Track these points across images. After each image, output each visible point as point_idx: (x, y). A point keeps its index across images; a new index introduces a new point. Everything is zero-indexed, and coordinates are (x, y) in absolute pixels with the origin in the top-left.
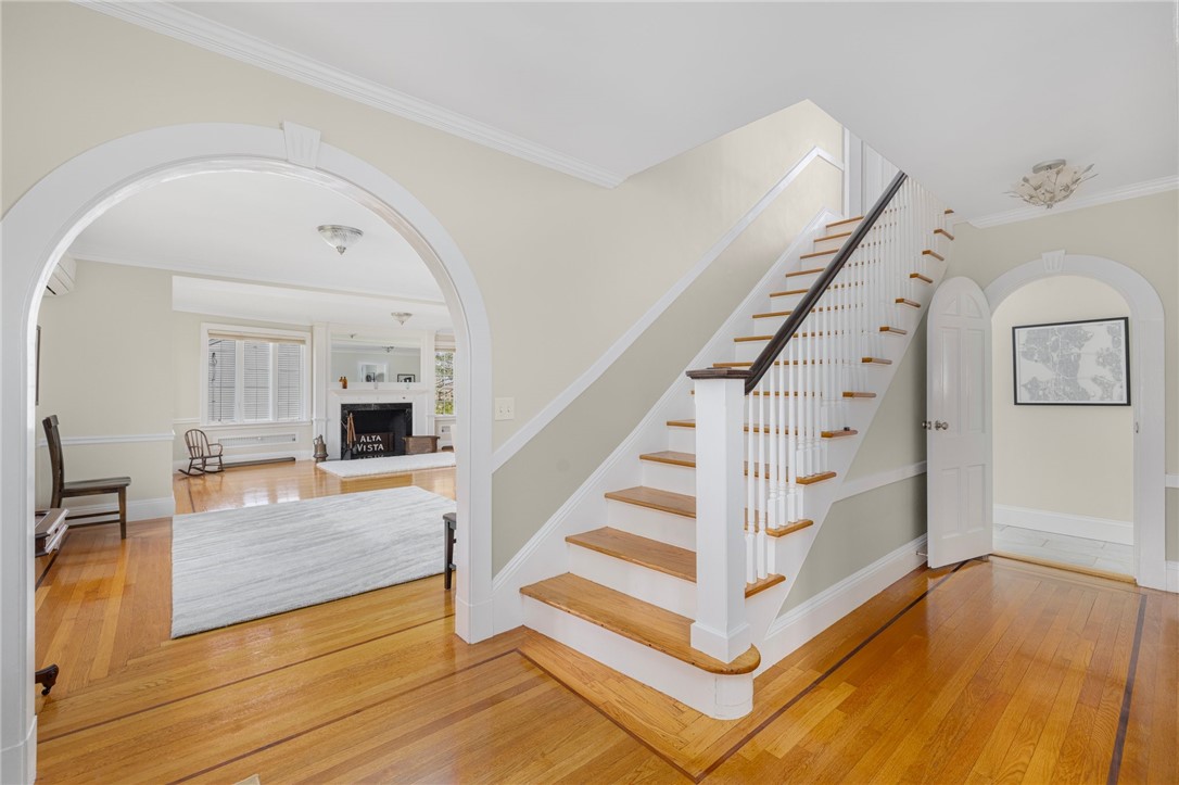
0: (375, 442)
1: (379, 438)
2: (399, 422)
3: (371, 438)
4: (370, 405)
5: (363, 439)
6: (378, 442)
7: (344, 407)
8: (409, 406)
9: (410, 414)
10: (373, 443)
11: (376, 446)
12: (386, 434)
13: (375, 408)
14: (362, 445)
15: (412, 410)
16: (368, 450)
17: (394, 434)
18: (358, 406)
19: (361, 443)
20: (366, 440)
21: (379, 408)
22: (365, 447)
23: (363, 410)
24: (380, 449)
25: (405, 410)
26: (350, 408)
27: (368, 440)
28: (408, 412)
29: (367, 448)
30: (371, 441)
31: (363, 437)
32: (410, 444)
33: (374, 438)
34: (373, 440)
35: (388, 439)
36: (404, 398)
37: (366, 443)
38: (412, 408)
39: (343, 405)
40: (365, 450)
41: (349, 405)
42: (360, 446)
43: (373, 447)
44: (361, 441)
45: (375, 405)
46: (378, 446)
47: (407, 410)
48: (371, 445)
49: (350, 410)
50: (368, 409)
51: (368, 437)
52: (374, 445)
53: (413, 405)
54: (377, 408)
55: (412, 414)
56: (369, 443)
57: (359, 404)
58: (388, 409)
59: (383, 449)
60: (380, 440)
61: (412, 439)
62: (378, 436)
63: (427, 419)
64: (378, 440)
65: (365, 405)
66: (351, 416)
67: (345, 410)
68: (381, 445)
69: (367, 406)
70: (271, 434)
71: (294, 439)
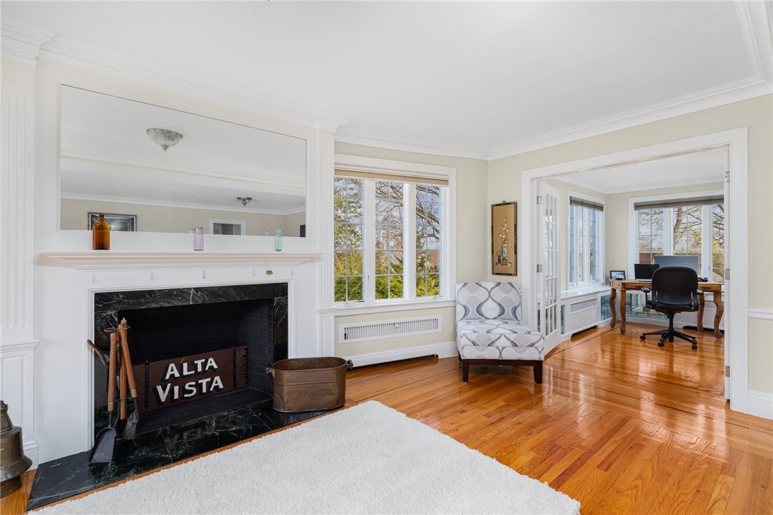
0: (204, 374)
1: (212, 363)
2: (258, 324)
3: (193, 366)
4: (182, 292)
5: (172, 370)
6: (212, 372)
7: (103, 300)
8: (282, 289)
9: (284, 308)
10: (197, 376)
11: (204, 382)
12: (229, 351)
13: (198, 299)
14: (169, 385)
15: (287, 298)
16: (186, 396)
17: (246, 349)
18: (150, 295)
19: (168, 381)
20: (181, 371)
21: (207, 300)
22: (176, 389)
23: (166, 305)
24: (217, 387)
25: (272, 301)
26: (119, 302)
27: (185, 372)
28: (278, 304)
29: (183, 391)
30: (193, 372)
31: (172, 365)
32: (286, 389)
33: (199, 363)
34: (200, 369)
35: (234, 363)
36: (269, 272)
37: (183, 380)
38: (287, 294)
39: (97, 295)
40: (176, 396)
41: (117, 294)
42: (164, 389)
43: (199, 386)
44: (167, 377)
45: (197, 289)
46: (209, 384)
47: (276, 299)
48: (194, 383)
49: (120, 307)
50: (180, 304)
51: (185, 365)
52: (200, 382)
53: (287, 286)
54: (204, 299)
55: (287, 308)
56: (189, 378)
57: (151, 293)
58: (232, 300)
59: (221, 386)
60: (216, 367)
61: (286, 375)
62: (211, 359)
63: (318, 316)
64: (211, 367)
65: (169, 294)
66: (124, 321)
67: (104, 305)
68: (217, 378)
69: (176, 296)
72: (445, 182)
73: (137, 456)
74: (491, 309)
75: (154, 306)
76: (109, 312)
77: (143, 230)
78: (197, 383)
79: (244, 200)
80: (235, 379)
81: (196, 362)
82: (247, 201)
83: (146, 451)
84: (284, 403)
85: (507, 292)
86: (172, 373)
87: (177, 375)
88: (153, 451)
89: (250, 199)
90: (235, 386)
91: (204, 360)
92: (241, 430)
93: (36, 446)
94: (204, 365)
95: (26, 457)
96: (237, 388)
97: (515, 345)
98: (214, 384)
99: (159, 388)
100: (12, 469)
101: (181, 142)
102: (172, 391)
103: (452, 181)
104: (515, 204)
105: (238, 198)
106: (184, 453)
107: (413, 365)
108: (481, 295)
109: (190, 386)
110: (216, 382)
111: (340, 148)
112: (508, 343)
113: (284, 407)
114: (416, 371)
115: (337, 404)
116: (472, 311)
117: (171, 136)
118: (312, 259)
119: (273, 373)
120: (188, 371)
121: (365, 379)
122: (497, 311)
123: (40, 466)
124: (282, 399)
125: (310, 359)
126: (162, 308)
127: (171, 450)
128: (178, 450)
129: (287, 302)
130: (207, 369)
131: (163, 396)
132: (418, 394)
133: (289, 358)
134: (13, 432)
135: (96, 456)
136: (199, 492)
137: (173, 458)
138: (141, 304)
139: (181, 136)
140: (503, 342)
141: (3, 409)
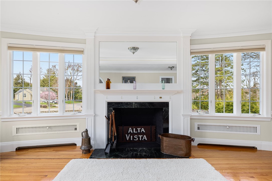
0: (140, 134)
1: (143, 130)
2: (159, 118)
4: (131, 104)
5: (130, 130)
6: (143, 134)
7: (110, 104)
8: (166, 105)
9: (167, 112)
10: (138, 134)
11: (140, 136)
12: (149, 127)
13: (136, 106)
14: (129, 135)
15: (169, 108)
16: (134, 140)
17: (156, 127)
18: (122, 104)
19: (129, 134)
20: (133, 131)
22: (132, 137)
23: (126, 107)
24: (144, 139)
25: (162, 109)
26: (113, 105)
27: (134, 132)
28: (165, 110)
29: (133, 138)
30: (137, 132)
31: (130, 128)
32: (164, 144)
33: (139, 129)
34: (139, 132)
35: (151, 131)
36: (161, 98)
37: (133, 134)
38: (169, 107)
39: (108, 103)
40: (131, 139)
41: (113, 103)
42: (128, 136)
43: (139, 138)
44: (129, 132)
45: (135, 103)
46: (142, 138)
47: (164, 109)
48: (137, 136)
49: (113, 107)
50: (130, 107)
51: (134, 129)
52: (139, 136)
53: (169, 103)
54: (138, 106)
55: (169, 113)
56: (135, 134)
57: (122, 103)
58: (147, 107)
59: (146, 139)
60: (144, 132)
61: (165, 139)
62: (143, 129)
63: (182, 117)
64: (143, 132)
65: (127, 104)
66: (114, 111)
67: (110, 106)
68: (145, 136)
69: (129, 104)
70: (56, 125)
71: (76, 129)
72: (263, 49)
73: (115, 154)
75: (123, 107)
76: (111, 108)
78: (138, 136)
79: (171, 68)
80: (151, 138)
81: (138, 129)
82: (172, 68)
83: (118, 153)
84: (164, 150)
86: (130, 131)
87: (132, 132)
88: (120, 154)
89: (173, 67)
90: (151, 140)
91: (140, 129)
92: (146, 155)
93: (94, 143)
94: (140, 130)
95: (91, 145)
96: (152, 141)
98: (144, 138)
99: (126, 135)
100: (88, 147)
101: (139, 50)
102: (130, 137)
105: (169, 67)
106: (127, 157)
107: (238, 149)
109: (136, 137)
110: (145, 137)
111: (192, 42)
113: (164, 152)
114: (238, 153)
115: (186, 156)
117: (135, 49)
118: (178, 92)
119: (161, 137)
120: (135, 131)
121: (207, 150)
123: (95, 149)
124: (163, 148)
125: (177, 134)
126: (125, 108)
127: (124, 155)
128: (126, 155)
129: (169, 110)
130: (141, 132)
131: (128, 138)
132: (230, 162)
133: (169, 133)
134: (89, 138)
135: (106, 150)
136: (124, 168)
137: (124, 157)
138: (119, 106)
139: (138, 48)
141: (87, 131)
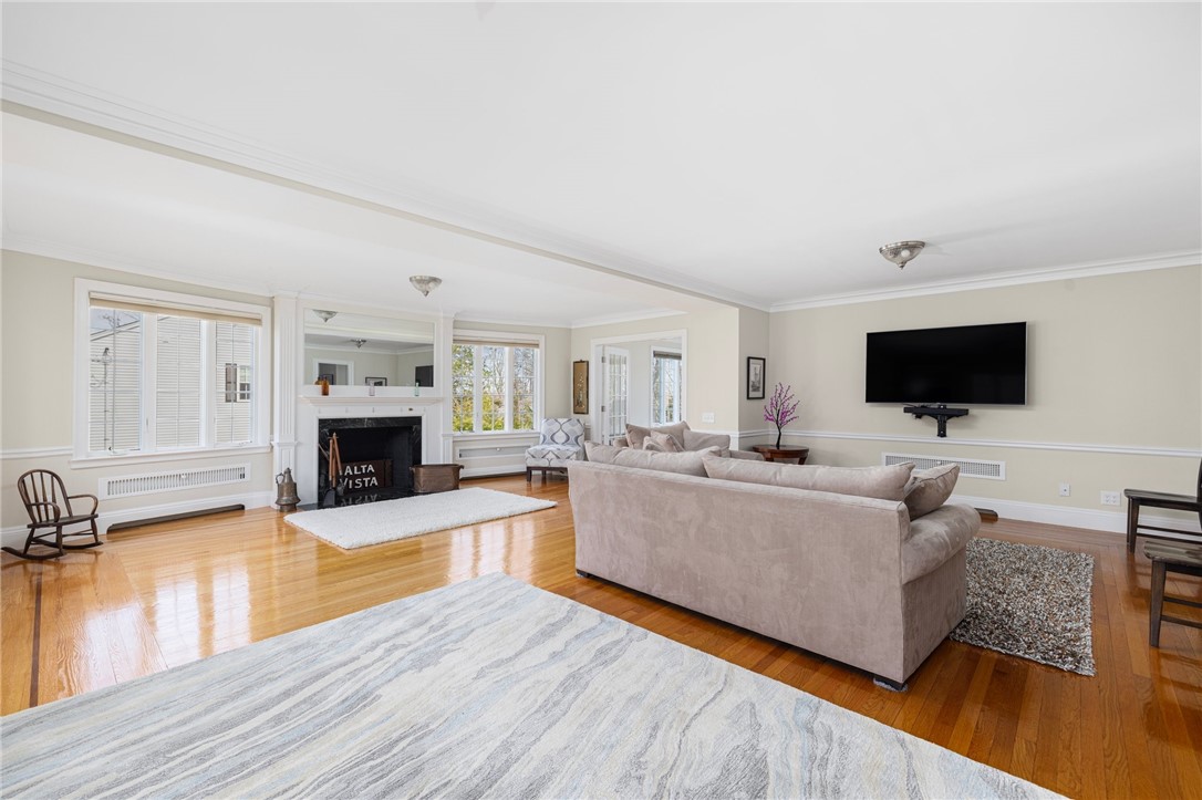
0: (366, 475)
1: (371, 468)
2: (402, 444)
3: (360, 469)
4: (361, 420)
5: (348, 470)
6: (370, 474)
7: (323, 423)
8: (418, 420)
9: (419, 432)
10: (362, 476)
11: (366, 480)
12: (381, 462)
13: (369, 425)
14: (346, 478)
15: (421, 427)
16: (356, 487)
17: (392, 461)
20: (353, 471)
21: (374, 425)
22: (351, 482)
23: (353, 428)
24: (374, 484)
25: (412, 428)
26: (329, 424)
27: (356, 473)
28: (415, 430)
29: (354, 484)
30: (360, 473)
31: (348, 467)
32: (422, 479)
33: (363, 467)
34: (364, 472)
35: (385, 470)
36: (412, 410)
37: (353, 477)
38: (421, 424)
39: (319, 420)
40: (351, 487)
41: (329, 421)
42: (344, 482)
43: (363, 482)
44: (346, 474)
45: (369, 419)
46: (369, 482)
47: (414, 427)
48: (360, 480)
49: (330, 427)
50: (359, 428)
51: (356, 468)
52: (364, 479)
55: (421, 433)
56: (357, 476)
57: (345, 420)
58: (389, 426)
59: (376, 484)
60: (373, 471)
61: (422, 470)
62: (371, 466)
63: (442, 439)
64: (371, 471)
65: (354, 421)
66: (335, 434)
67: (323, 426)
68: (374, 478)
69: (358, 422)
70: (202, 470)
71: (243, 476)
72: (537, 346)
74: (560, 437)
76: (326, 429)
77: (340, 384)
78: (362, 480)
80: (384, 480)
84: (421, 484)
85: (573, 425)
86: (348, 472)
87: (351, 474)
90: (385, 485)
91: (366, 466)
94: (366, 469)
95: (298, 496)
97: (558, 457)
98: (372, 483)
99: (341, 480)
100: (293, 499)
102: (348, 483)
103: (542, 345)
104: (588, 362)
108: (556, 427)
109: (358, 481)
110: (374, 481)
111: (456, 325)
112: (553, 456)
113: (421, 490)
116: (548, 438)
118: (438, 401)
119: (413, 472)
122: (565, 438)
125: (435, 465)
126: (349, 429)
129: (421, 429)
130: (368, 472)
131: (344, 486)
133: (422, 464)
134: (293, 483)
135: (325, 502)
138: (340, 426)
140: (550, 456)
141: (289, 471)
